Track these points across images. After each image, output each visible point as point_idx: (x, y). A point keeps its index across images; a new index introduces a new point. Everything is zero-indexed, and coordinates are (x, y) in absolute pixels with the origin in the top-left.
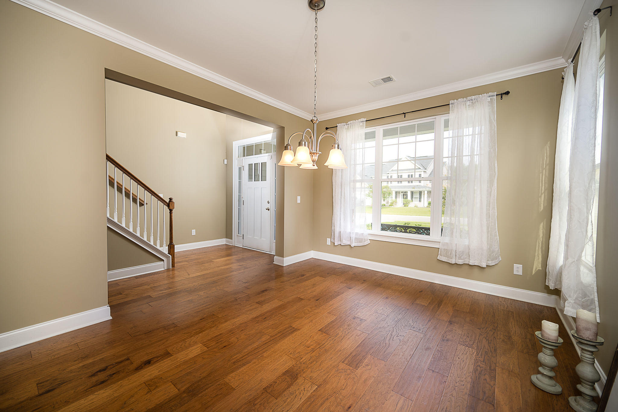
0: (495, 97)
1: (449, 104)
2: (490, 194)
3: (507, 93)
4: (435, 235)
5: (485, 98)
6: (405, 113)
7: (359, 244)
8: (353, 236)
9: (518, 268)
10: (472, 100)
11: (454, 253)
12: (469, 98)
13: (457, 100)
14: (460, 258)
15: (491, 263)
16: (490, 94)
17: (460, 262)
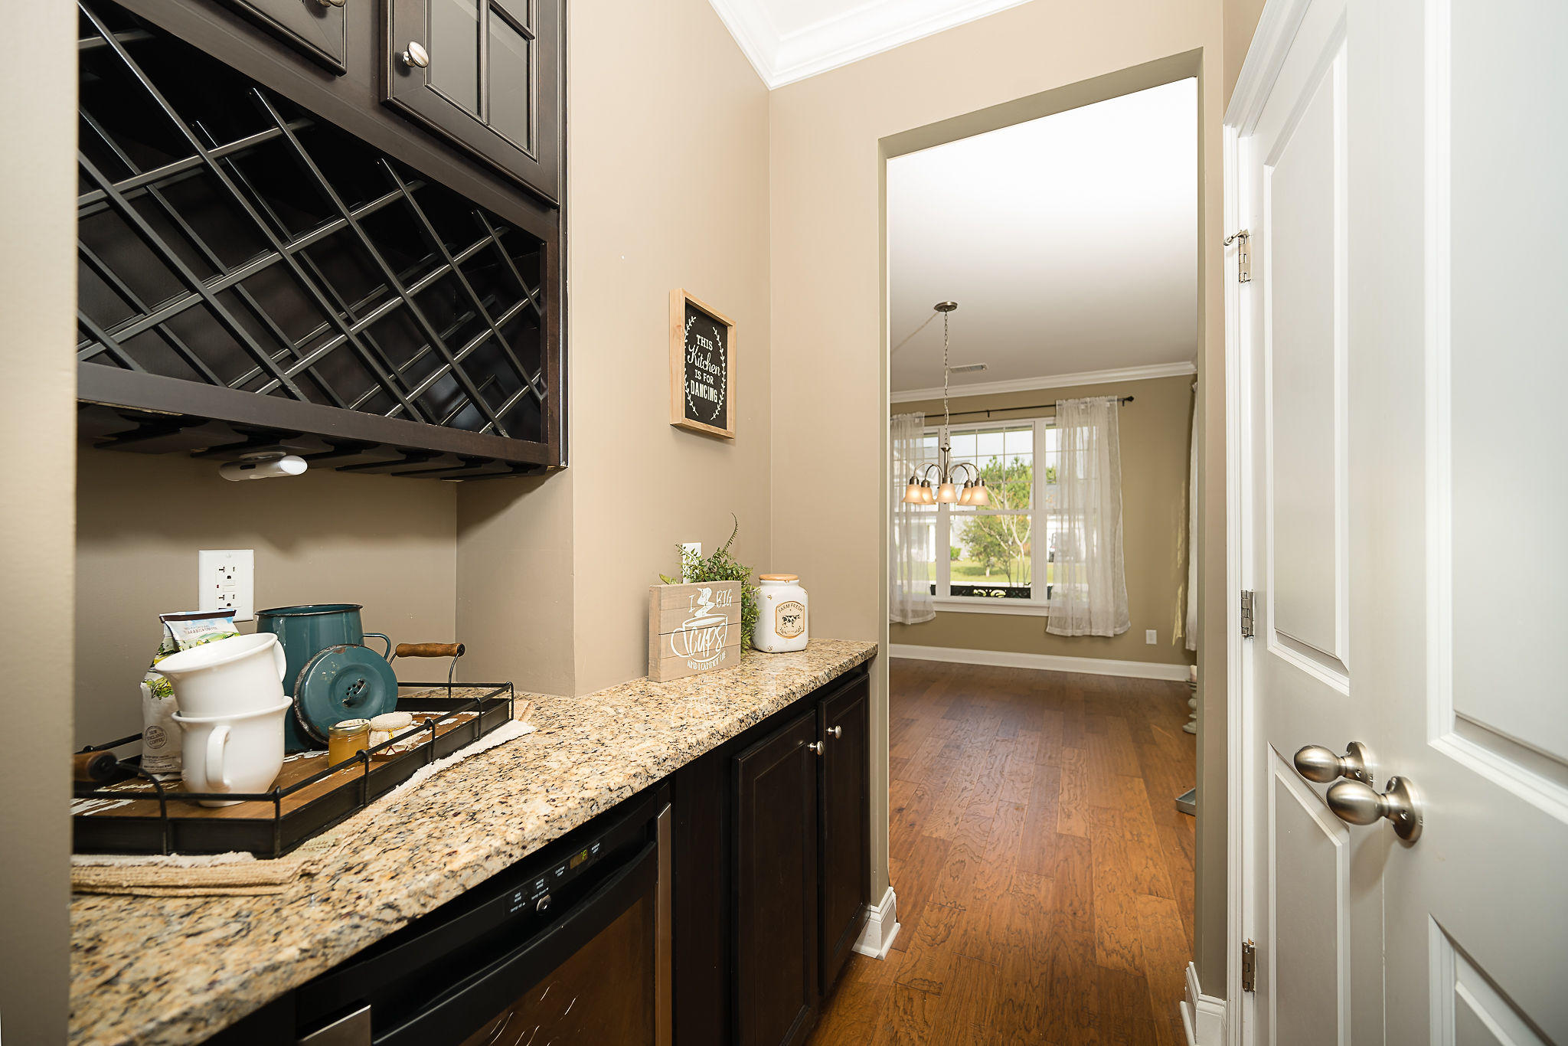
0: (1116, 403)
1: (1055, 405)
2: (1114, 534)
3: (1131, 399)
4: (1038, 598)
5: (1103, 402)
6: (988, 411)
7: (917, 619)
8: (909, 608)
9: (1151, 635)
10: (1086, 403)
11: (1070, 620)
12: (1082, 400)
13: (1066, 400)
14: (1078, 627)
15: (1119, 631)
16: (1110, 397)
17: (1078, 633)
